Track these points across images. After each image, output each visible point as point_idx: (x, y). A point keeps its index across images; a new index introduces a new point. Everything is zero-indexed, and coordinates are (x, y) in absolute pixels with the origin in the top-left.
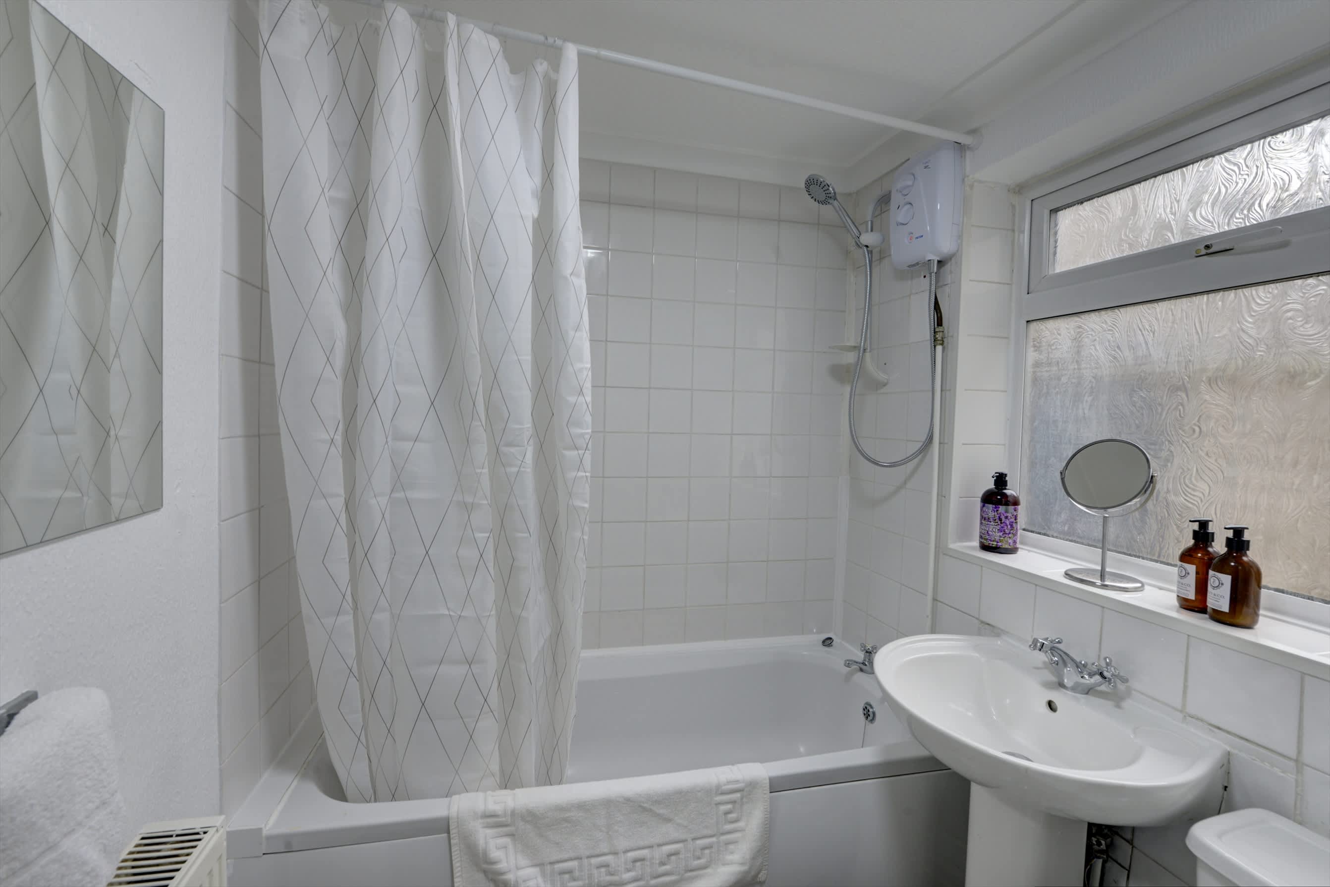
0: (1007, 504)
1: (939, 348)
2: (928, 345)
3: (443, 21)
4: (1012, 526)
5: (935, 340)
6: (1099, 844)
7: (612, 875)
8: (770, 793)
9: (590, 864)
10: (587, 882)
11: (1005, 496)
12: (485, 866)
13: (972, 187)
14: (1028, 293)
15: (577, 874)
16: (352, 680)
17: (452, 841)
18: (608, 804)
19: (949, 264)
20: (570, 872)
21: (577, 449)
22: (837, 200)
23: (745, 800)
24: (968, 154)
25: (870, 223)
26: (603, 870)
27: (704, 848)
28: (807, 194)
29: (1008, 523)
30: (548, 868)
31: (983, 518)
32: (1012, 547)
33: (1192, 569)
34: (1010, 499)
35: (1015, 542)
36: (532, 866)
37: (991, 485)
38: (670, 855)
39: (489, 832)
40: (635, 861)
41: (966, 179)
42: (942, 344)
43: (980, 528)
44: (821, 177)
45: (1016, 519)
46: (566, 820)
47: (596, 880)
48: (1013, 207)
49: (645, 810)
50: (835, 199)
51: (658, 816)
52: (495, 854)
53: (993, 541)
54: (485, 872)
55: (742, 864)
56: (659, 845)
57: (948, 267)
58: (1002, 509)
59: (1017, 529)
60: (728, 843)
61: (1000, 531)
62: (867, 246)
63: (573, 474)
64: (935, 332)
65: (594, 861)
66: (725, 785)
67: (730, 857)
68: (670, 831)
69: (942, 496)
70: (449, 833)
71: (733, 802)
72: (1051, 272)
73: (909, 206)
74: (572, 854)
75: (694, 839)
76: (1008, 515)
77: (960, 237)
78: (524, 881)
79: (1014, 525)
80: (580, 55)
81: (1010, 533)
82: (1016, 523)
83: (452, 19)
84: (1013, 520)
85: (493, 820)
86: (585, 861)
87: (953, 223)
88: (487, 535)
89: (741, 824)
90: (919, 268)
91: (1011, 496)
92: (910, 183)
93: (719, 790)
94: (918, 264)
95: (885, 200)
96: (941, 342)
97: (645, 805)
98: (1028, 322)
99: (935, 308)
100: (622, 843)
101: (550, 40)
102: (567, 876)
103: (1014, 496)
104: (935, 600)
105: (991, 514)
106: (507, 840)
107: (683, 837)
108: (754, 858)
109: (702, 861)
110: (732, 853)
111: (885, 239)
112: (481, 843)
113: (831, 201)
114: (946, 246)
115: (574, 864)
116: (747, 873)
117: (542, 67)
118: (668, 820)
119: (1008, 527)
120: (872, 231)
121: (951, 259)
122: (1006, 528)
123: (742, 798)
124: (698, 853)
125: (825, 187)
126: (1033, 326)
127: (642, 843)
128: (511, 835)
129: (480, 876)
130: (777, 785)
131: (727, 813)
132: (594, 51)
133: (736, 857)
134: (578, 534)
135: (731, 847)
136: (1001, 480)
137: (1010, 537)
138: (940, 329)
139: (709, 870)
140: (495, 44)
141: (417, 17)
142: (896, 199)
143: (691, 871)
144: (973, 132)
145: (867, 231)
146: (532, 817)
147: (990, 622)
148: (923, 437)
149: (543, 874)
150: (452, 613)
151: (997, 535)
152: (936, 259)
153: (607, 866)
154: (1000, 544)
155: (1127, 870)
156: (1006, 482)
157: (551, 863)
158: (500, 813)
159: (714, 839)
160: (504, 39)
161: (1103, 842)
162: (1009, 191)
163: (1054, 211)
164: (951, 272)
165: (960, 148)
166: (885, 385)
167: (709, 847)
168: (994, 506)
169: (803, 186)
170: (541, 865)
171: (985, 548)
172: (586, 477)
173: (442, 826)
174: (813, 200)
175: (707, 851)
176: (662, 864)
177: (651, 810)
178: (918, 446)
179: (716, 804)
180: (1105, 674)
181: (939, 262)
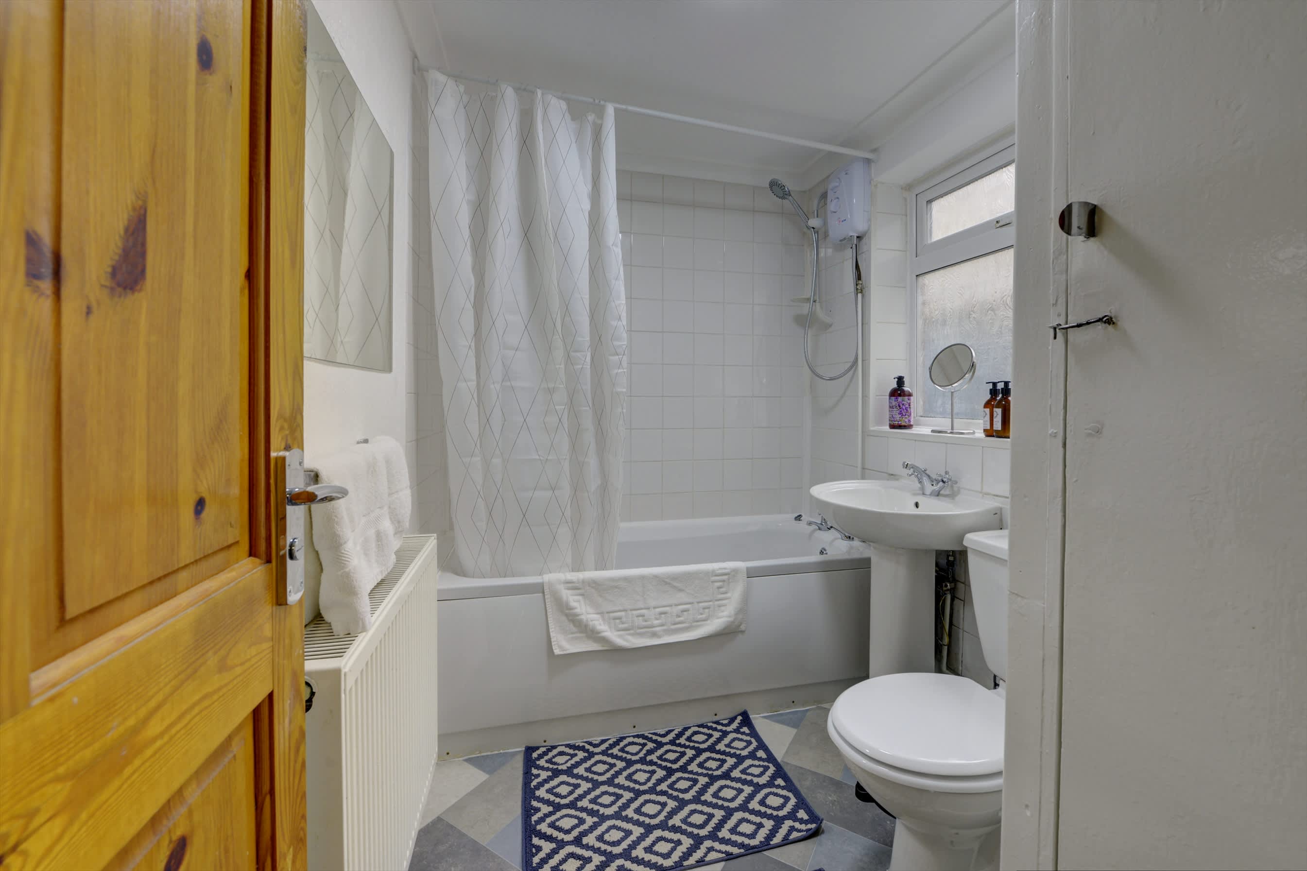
0: (904, 395)
1: (860, 295)
2: (853, 295)
3: (533, 93)
4: (907, 410)
5: (857, 289)
6: (946, 586)
7: (646, 621)
8: (748, 577)
9: (633, 614)
10: (630, 624)
11: (903, 391)
12: (567, 611)
13: (876, 186)
14: (916, 257)
15: (624, 620)
16: (480, 500)
17: (546, 597)
18: (643, 578)
19: (865, 238)
20: (620, 618)
21: (618, 355)
22: (792, 197)
23: (730, 580)
24: (873, 165)
25: (816, 211)
26: (641, 618)
27: (704, 608)
28: (771, 192)
29: (904, 408)
30: (606, 616)
31: (890, 407)
32: (908, 424)
33: (988, 410)
34: (906, 393)
35: (909, 421)
36: (595, 614)
37: (895, 385)
38: (683, 611)
39: (570, 592)
40: (661, 613)
41: (872, 182)
42: (861, 292)
43: (889, 415)
44: (780, 181)
45: (909, 405)
46: (616, 587)
47: (637, 624)
48: (905, 199)
49: (666, 583)
50: (790, 195)
51: (675, 587)
52: (573, 604)
53: (896, 421)
54: (567, 615)
55: (730, 617)
56: (676, 605)
57: (864, 241)
58: (900, 399)
59: (911, 412)
60: (720, 606)
61: (900, 414)
62: (813, 228)
63: (616, 371)
64: (857, 285)
65: (635, 612)
66: (718, 570)
67: (721, 614)
68: (682, 597)
69: (865, 396)
70: (543, 593)
71: (724, 581)
72: (929, 242)
73: (837, 200)
74: (621, 608)
75: (698, 603)
76: (904, 402)
77: (869, 220)
78: (592, 621)
79: (908, 409)
80: (616, 110)
81: (905, 415)
82: (910, 408)
83: (539, 92)
84: (907, 406)
85: (572, 586)
86: (630, 612)
87: (864, 211)
88: (564, 407)
89: (729, 595)
90: (844, 242)
91: (907, 391)
92: (837, 184)
93: (714, 573)
94: (845, 239)
95: (824, 196)
96: (860, 291)
97: (667, 580)
98: (917, 276)
99: (856, 267)
100: (652, 603)
101: (597, 101)
102: (618, 621)
103: (909, 392)
104: (863, 468)
105: (894, 403)
106: (580, 598)
107: (691, 600)
108: (736, 614)
109: (704, 616)
110: (723, 612)
111: (825, 223)
112: (565, 598)
113: (787, 197)
114: (860, 226)
115: (622, 614)
116: (733, 622)
117: (591, 117)
118: (681, 590)
119: (904, 410)
120: (817, 217)
121: (865, 235)
122: (903, 411)
123: (729, 579)
124: (701, 611)
125: (782, 187)
126: (920, 279)
127: (664, 603)
128: (582, 595)
129: (564, 618)
130: (751, 574)
131: (719, 588)
132: (624, 107)
133: (726, 613)
134: (620, 410)
135: (723, 608)
136: (900, 380)
137: (906, 418)
138: (860, 282)
139: (709, 622)
140: (564, 105)
141: (517, 90)
142: (830, 195)
143: (697, 621)
144: (874, 151)
145: (814, 217)
146: (595, 584)
147: (893, 473)
148: (852, 359)
149: (604, 620)
150: (541, 458)
151: (898, 417)
152: (856, 235)
153: (643, 616)
154: (900, 423)
155: (962, 600)
156: (904, 382)
157: (607, 613)
158: (574, 581)
159: (711, 603)
160: (568, 101)
161: (948, 585)
162: (902, 188)
163: (930, 202)
164: (866, 244)
165: (868, 161)
166: (831, 326)
167: (708, 608)
168: (895, 398)
169: (768, 186)
170: (601, 613)
171: (893, 427)
172: (624, 372)
173: (540, 588)
174: (775, 196)
175: (707, 610)
176: (678, 616)
177: (669, 584)
178: (849, 365)
179: (712, 582)
180: (945, 480)
181: (858, 237)
